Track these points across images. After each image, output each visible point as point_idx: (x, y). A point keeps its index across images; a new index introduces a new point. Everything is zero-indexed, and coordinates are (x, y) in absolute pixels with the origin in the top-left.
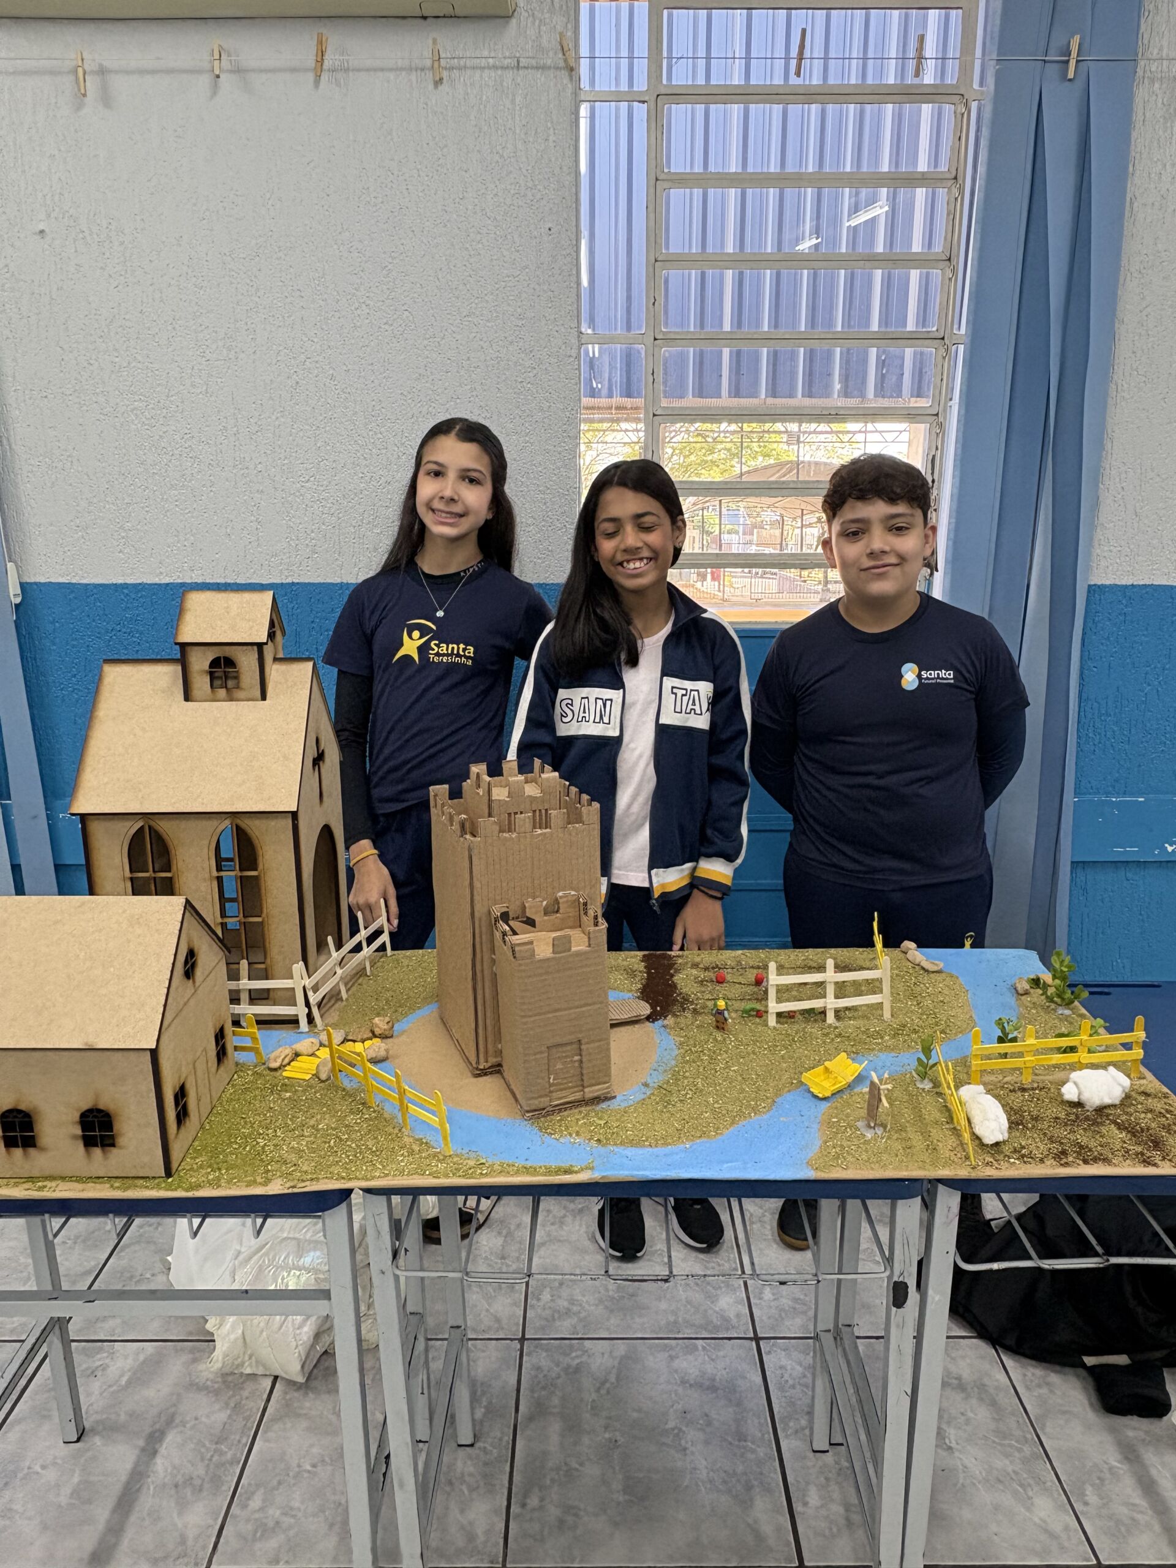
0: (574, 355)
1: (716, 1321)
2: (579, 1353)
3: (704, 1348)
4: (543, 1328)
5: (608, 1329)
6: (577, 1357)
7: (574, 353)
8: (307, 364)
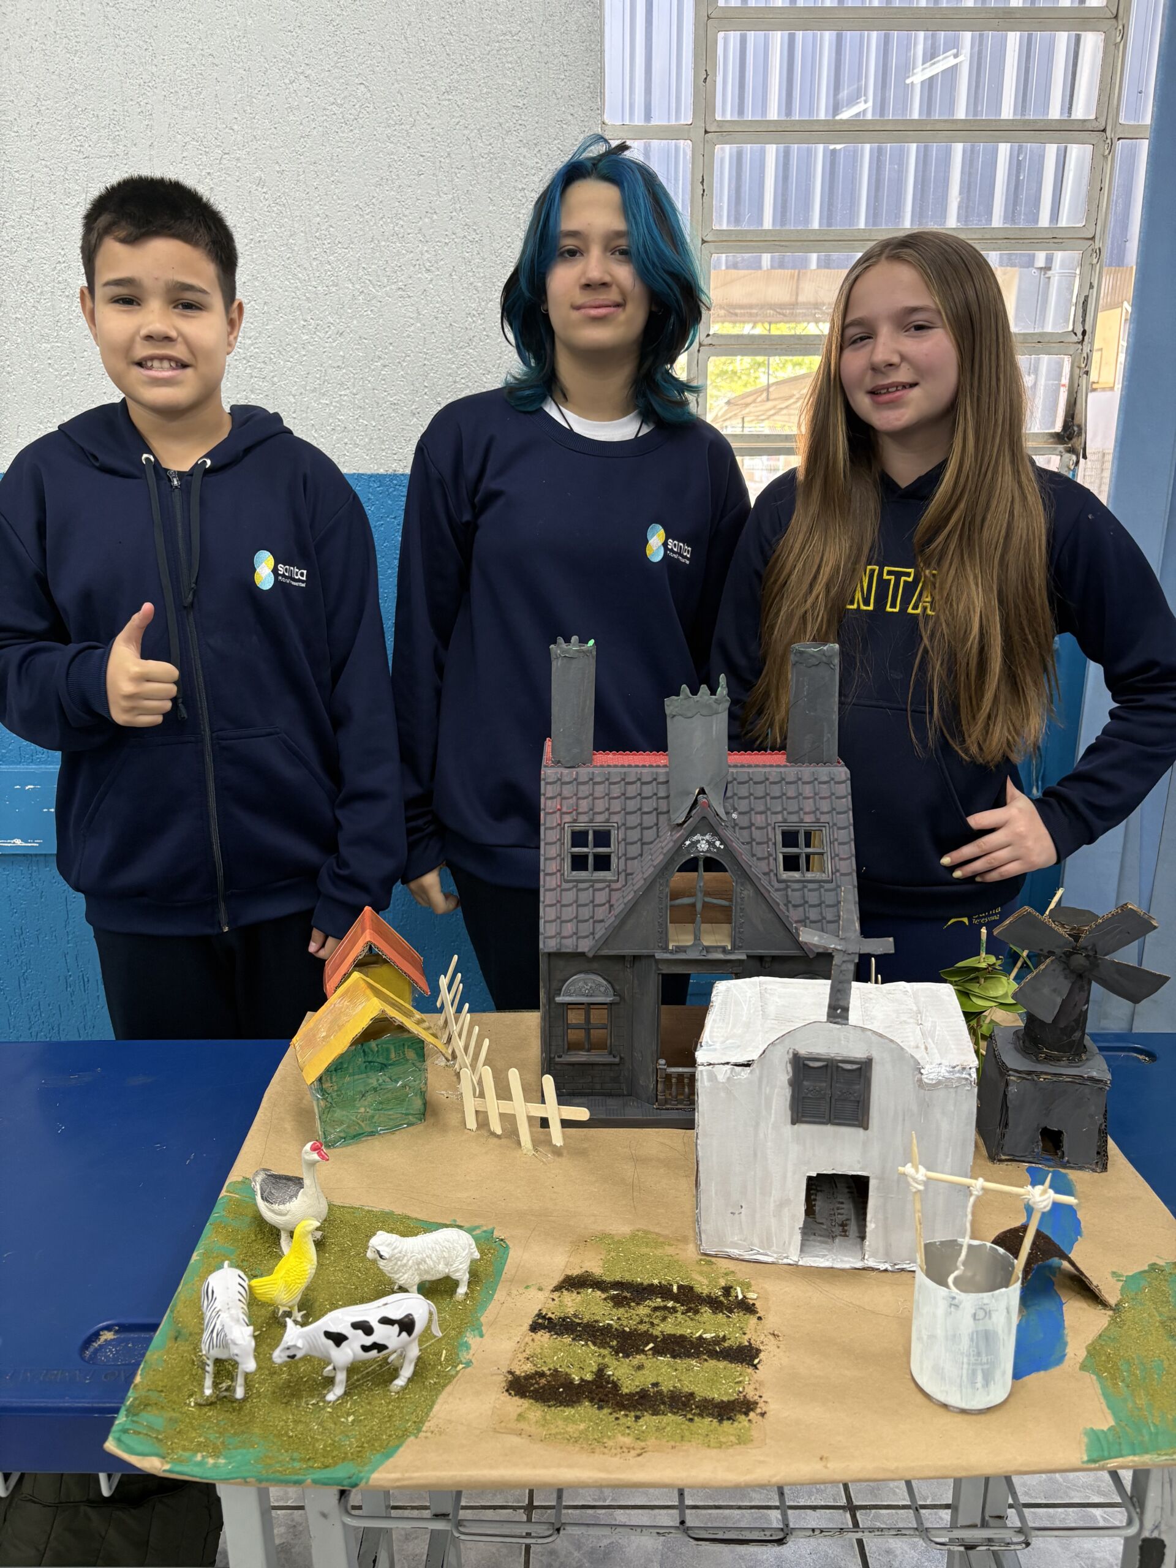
6: (605, 1535)
8: (224, 162)
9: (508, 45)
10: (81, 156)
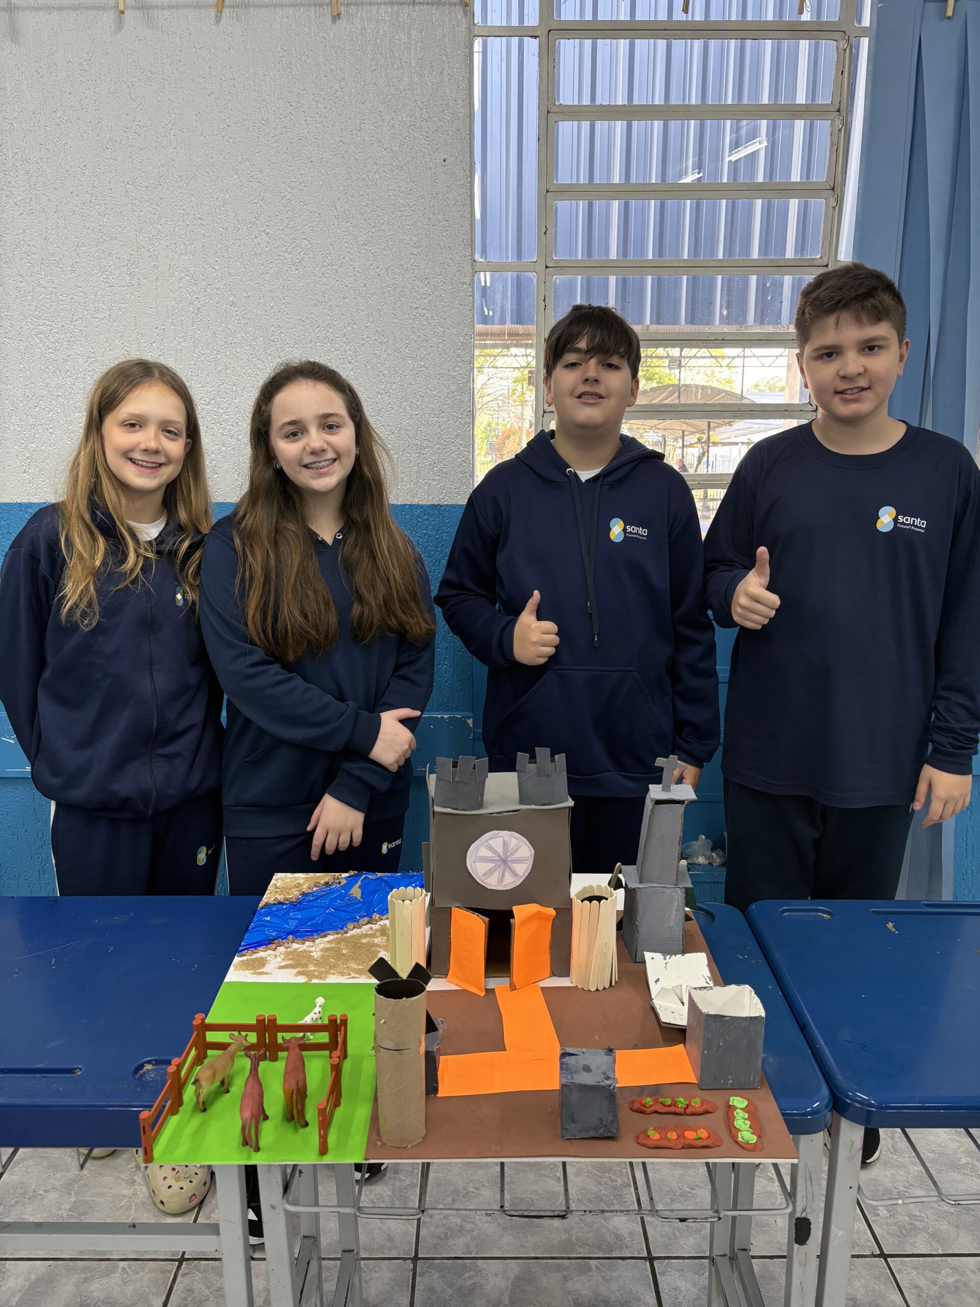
0: (468, 282)
1: (610, 1239)
2: (472, 1273)
3: (598, 1268)
4: (435, 1246)
5: (501, 1249)
6: (470, 1277)
7: (468, 280)
8: (209, 290)
9: (407, 214)
10: (107, 285)
